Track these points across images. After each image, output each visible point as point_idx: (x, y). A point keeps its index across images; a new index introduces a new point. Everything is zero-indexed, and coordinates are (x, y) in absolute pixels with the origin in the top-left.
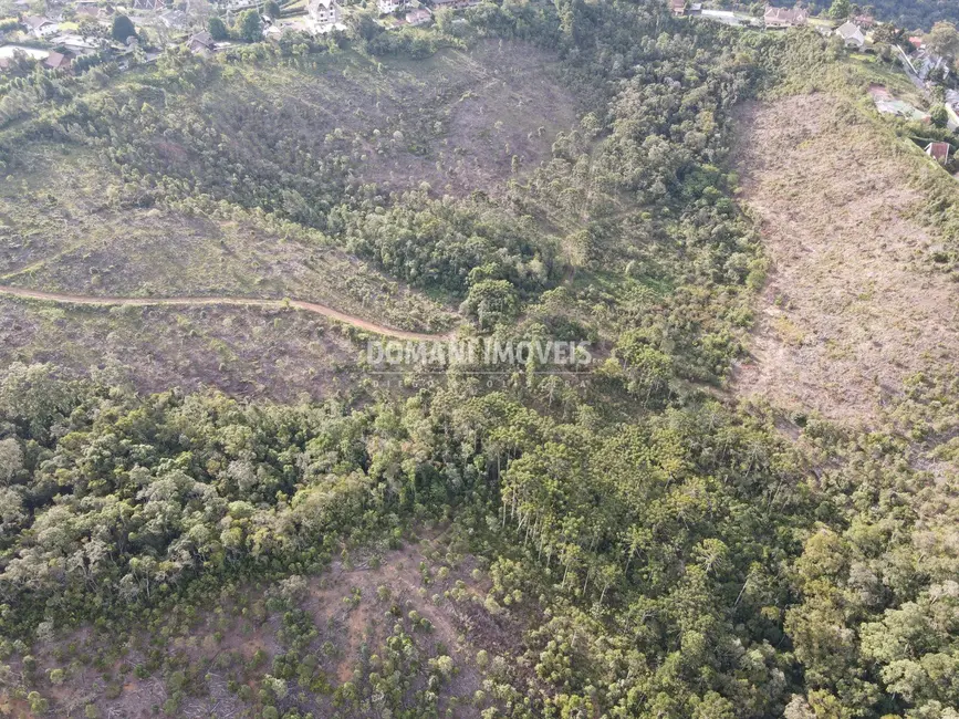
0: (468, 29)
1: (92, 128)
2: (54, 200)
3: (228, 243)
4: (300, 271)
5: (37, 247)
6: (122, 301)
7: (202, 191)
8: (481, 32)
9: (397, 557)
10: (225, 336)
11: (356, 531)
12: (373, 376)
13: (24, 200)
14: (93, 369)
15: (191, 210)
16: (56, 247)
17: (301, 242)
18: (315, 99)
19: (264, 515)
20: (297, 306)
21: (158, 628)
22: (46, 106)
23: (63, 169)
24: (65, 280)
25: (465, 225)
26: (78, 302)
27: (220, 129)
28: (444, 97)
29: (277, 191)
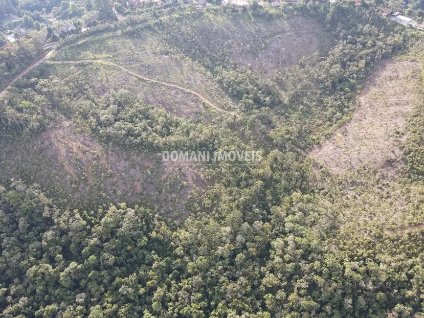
0: (291, 11)
1: (161, 28)
2: (145, 48)
3: (183, 70)
4: (199, 83)
5: (137, 60)
6: (151, 80)
7: (183, 53)
8: (295, 13)
10: (172, 95)
12: (204, 117)
13: (138, 46)
16: (141, 61)
17: (204, 74)
19: (160, 138)
20: (193, 92)
21: (131, 153)
22: (152, 19)
23: (150, 39)
24: (140, 71)
26: (141, 77)
27: (196, 34)
28: (270, 36)
29: (204, 57)
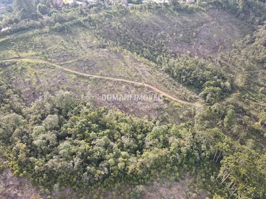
0: (207, 5)
1: (91, 24)
2: (78, 43)
3: (126, 62)
4: (148, 74)
5: (72, 56)
6: (93, 76)
7: (120, 46)
8: (211, 6)
9: (177, 185)
10: (123, 91)
11: (163, 171)
12: (169, 113)
13: (70, 42)
14: (83, 95)
15: (117, 50)
16: (77, 57)
17: (148, 65)
18: (156, 22)
19: (133, 159)
20: (146, 85)
21: (93, 194)
22: (80, 17)
23: (82, 35)
24: (78, 67)
25: (202, 67)
26: (81, 74)
27: (127, 28)
28: (197, 25)
29: (141, 48)
